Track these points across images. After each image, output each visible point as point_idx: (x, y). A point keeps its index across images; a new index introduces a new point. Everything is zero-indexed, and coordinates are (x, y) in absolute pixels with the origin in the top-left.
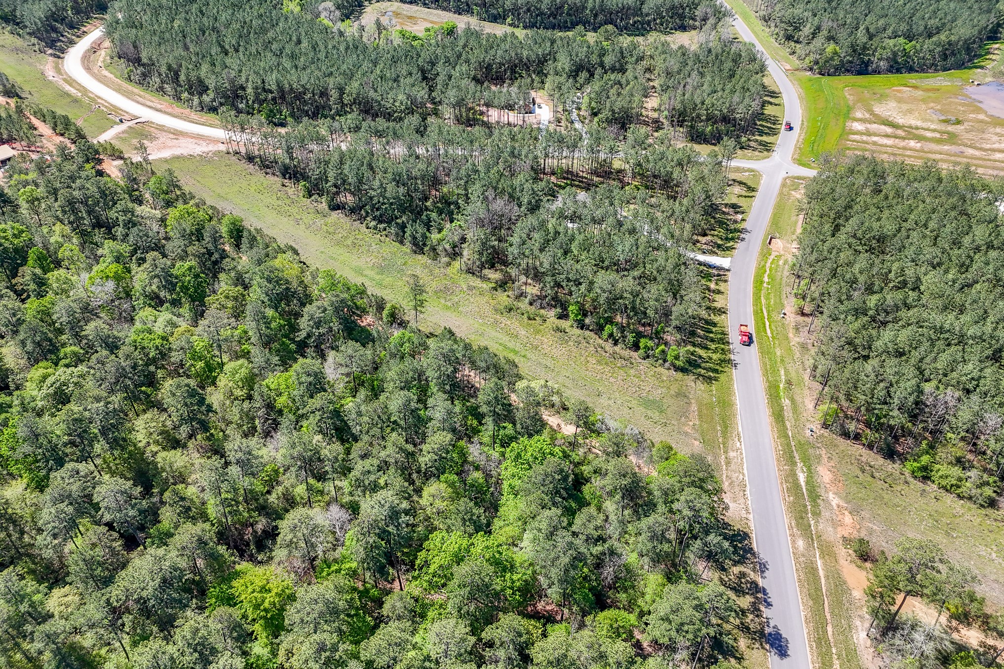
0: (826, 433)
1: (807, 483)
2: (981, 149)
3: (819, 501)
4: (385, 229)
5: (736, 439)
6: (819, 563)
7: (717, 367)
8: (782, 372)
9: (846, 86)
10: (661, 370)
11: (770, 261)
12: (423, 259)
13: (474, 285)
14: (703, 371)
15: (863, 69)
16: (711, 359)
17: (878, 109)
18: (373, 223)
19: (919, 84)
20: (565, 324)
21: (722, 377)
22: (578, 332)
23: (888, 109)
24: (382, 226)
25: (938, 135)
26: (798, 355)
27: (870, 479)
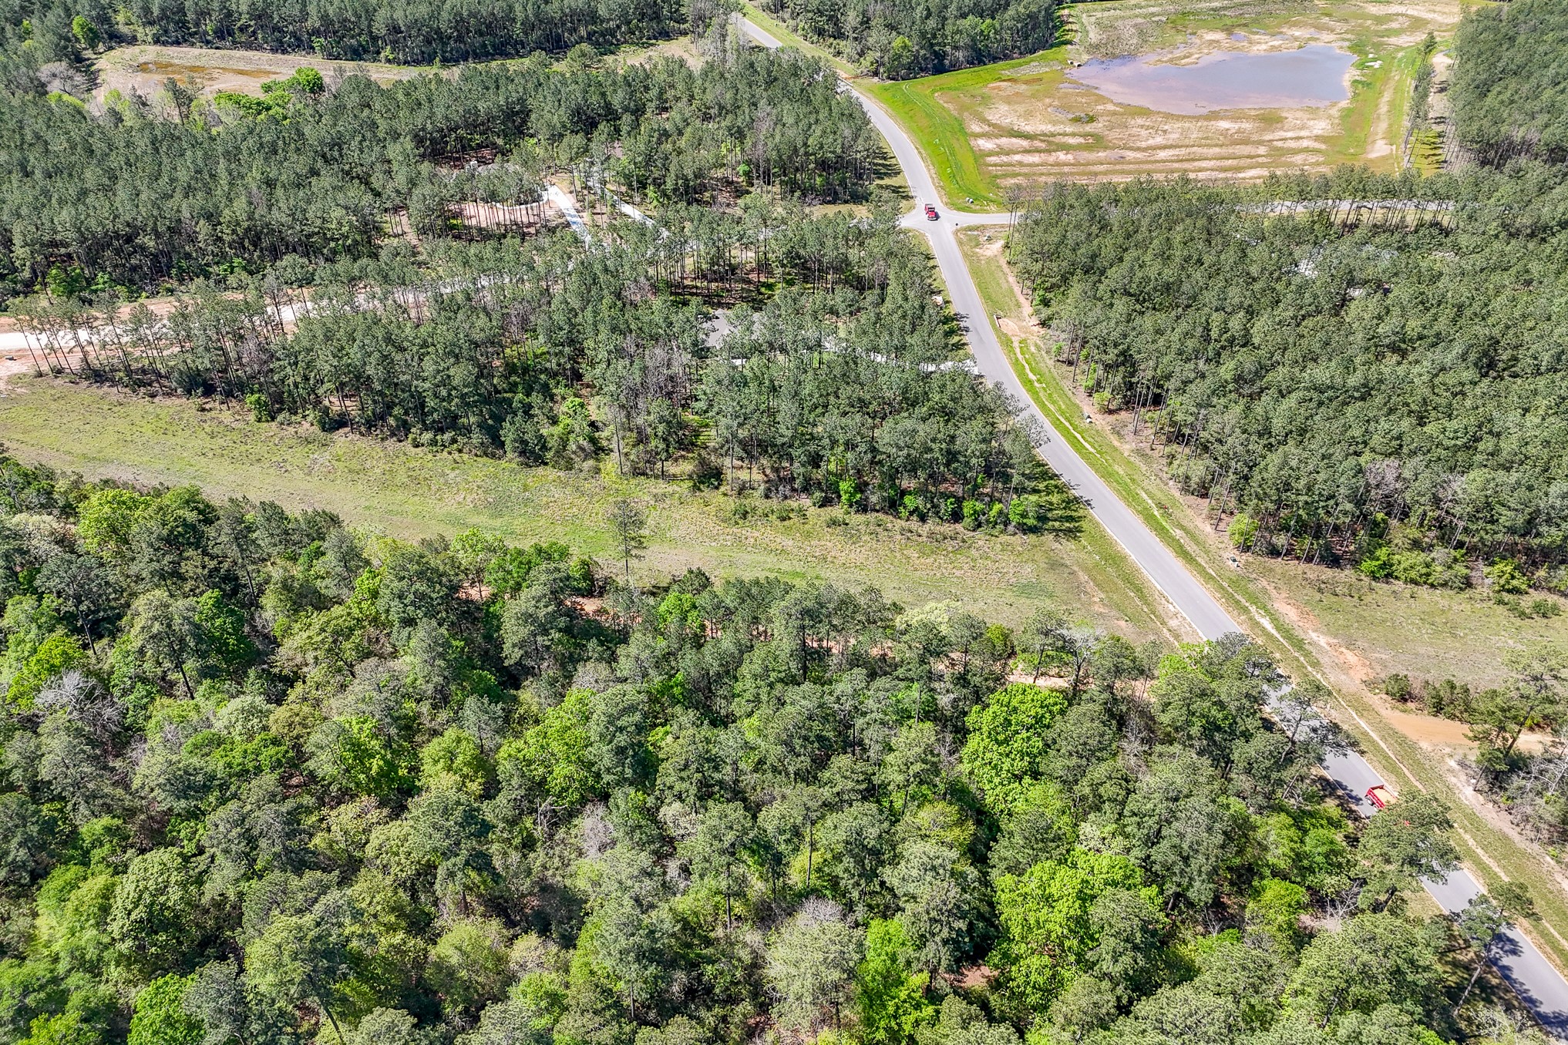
0: (1247, 557)
1: (1277, 628)
2: (1138, 149)
3: (1307, 647)
4: (454, 441)
5: (1163, 601)
6: (1363, 724)
7: (1069, 513)
8: (1144, 496)
9: (934, 91)
10: (1004, 538)
11: (1018, 351)
12: (549, 473)
13: (660, 491)
14: (1057, 524)
15: (938, 64)
16: (1051, 504)
17: (993, 116)
18: (427, 436)
19: (1014, 76)
20: (837, 511)
21: (1084, 524)
22: (861, 518)
23: (1001, 114)
24: (447, 436)
25: (1082, 140)
26: (1144, 468)
27: (1334, 599)
